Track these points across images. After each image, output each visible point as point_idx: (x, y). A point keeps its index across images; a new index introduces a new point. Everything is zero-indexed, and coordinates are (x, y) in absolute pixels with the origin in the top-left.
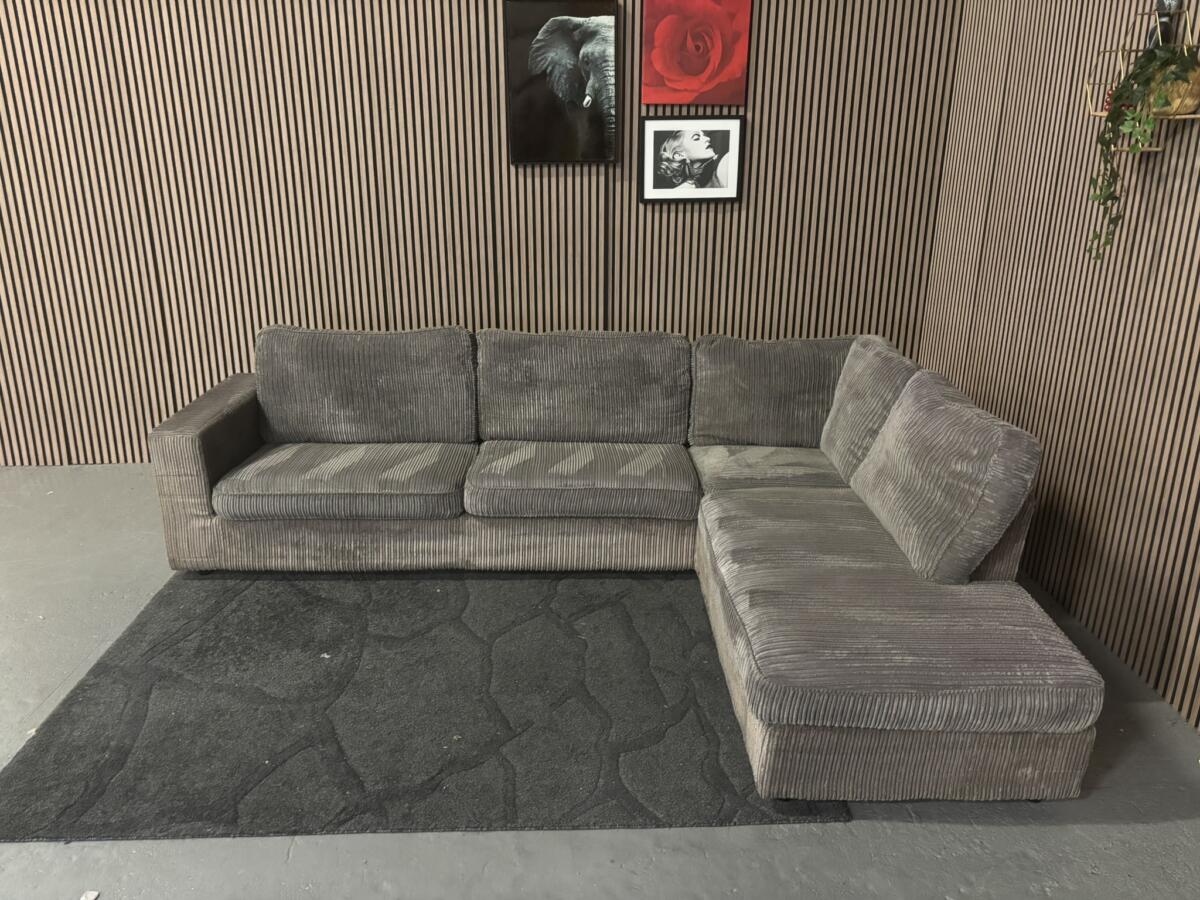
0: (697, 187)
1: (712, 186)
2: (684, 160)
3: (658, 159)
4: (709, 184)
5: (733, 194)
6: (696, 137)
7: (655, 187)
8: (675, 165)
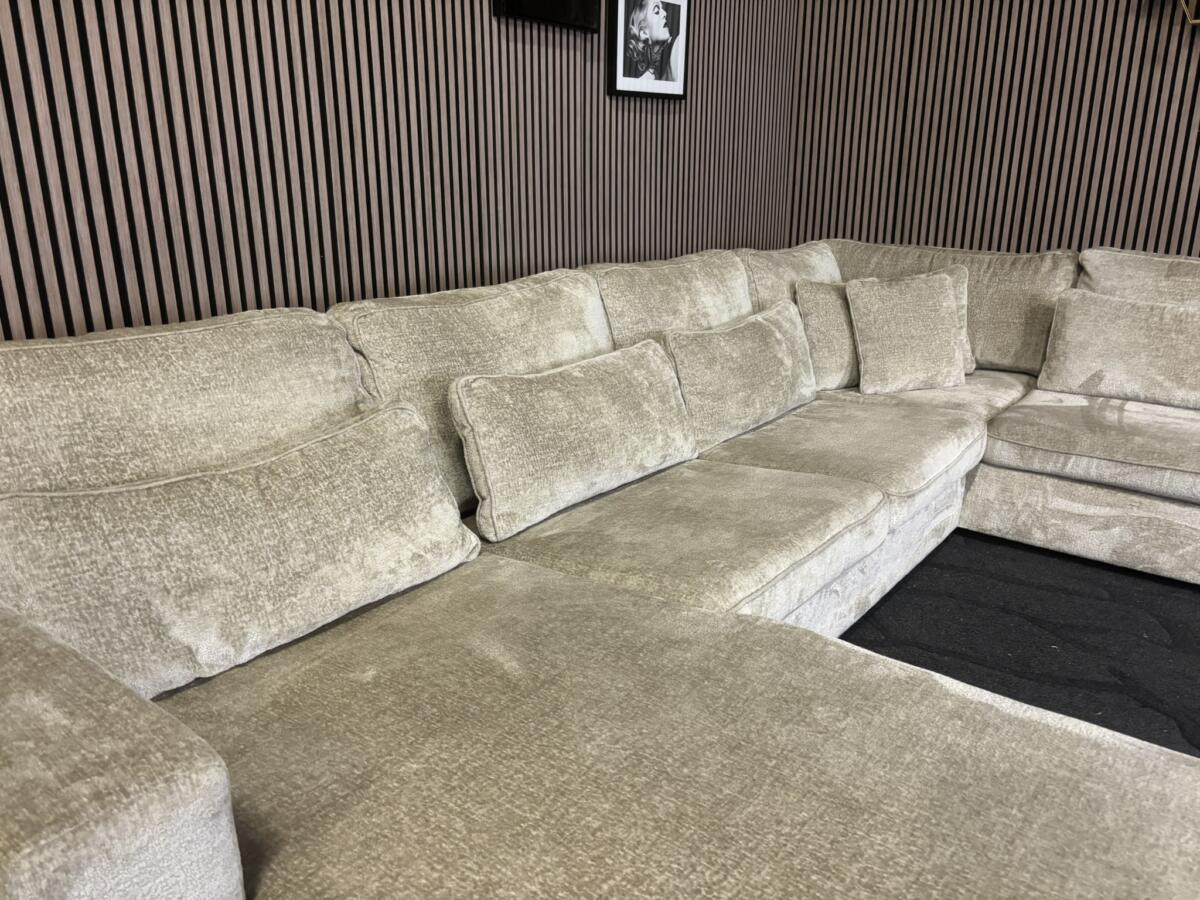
0: (656, 79)
1: (667, 79)
2: (646, 41)
3: (628, 35)
4: (665, 76)
5: (681, 92)
6: (656, 10)
7: (624, 75)
8: (641, 45)
